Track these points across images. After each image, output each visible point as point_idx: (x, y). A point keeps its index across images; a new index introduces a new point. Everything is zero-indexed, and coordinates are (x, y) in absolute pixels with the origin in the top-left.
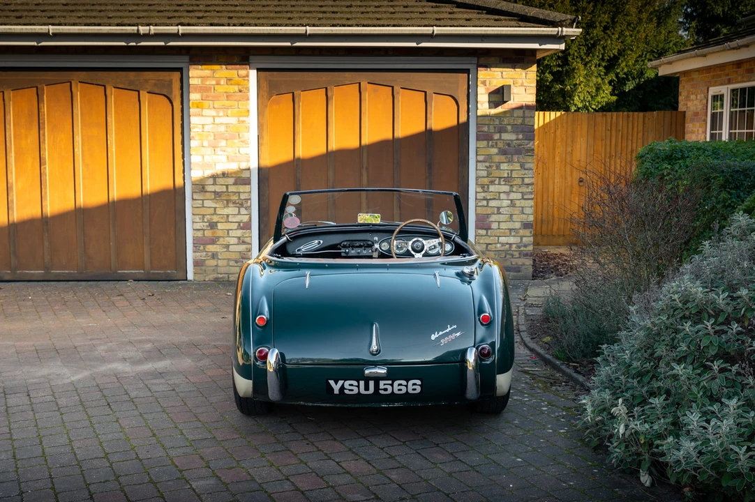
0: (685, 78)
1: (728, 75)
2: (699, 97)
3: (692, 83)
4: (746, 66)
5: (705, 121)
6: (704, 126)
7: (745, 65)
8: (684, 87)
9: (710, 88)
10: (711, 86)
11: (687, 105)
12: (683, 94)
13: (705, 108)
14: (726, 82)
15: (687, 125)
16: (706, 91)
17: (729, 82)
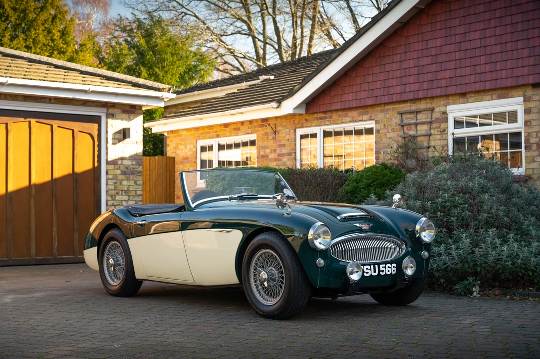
0: (172, 135)
1: (216, 132)
2: (188, 147)
3: (180, 138)
4: (232, 127)
5: (196, 162)
6: (195, 165)
7: (232, 125)
8: (172, 141)
9: (198, 141)
10: (199, 139)
11: (176, 152)
12: (171, 145)
13: (195, 154)
14: (215, 136)
15: (176, 166)
16: (195, 143)
17: (218, 136)
